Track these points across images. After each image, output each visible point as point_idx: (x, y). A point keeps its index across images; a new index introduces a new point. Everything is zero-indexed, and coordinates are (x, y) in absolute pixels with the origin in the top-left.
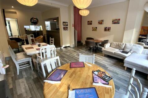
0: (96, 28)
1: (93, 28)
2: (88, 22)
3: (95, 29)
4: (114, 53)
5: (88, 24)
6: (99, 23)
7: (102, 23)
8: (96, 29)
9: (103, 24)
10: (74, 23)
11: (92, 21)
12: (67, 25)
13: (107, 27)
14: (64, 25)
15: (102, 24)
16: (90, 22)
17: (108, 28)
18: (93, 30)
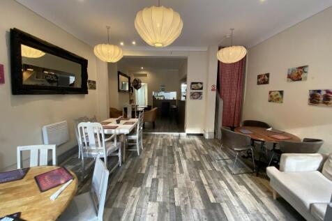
0: (281, 92)
1: (270, 92)
2: (259, 77)
3: (277, 97)
4: (311, 205)
5: (259, 83)
6: (289, 77)
7: (302, 76)
8: (279, 96)
9: (306, 79)
10: (216, 84)
11: (268, 75)
12: (202, 89)
13: (319, 91)
14: (193, 89)
15: (301, 79)
16: (263, 78)
17: (323, 93)
18: (270, 101)
